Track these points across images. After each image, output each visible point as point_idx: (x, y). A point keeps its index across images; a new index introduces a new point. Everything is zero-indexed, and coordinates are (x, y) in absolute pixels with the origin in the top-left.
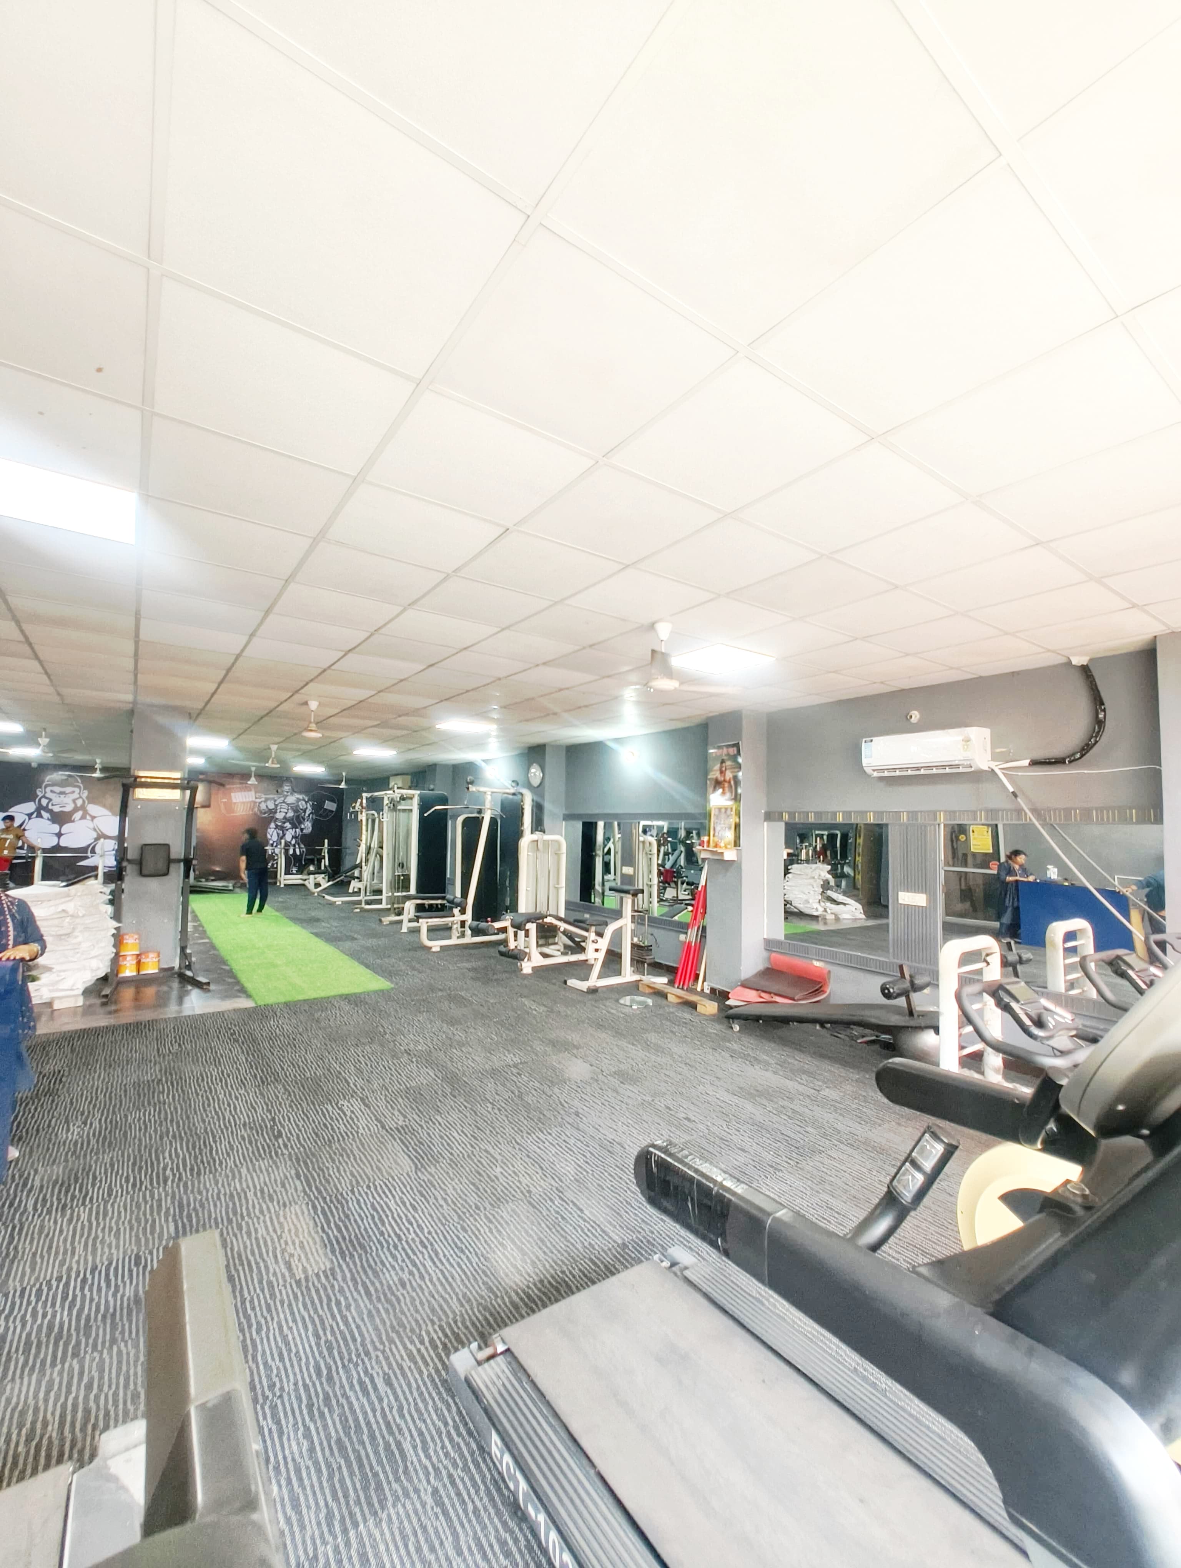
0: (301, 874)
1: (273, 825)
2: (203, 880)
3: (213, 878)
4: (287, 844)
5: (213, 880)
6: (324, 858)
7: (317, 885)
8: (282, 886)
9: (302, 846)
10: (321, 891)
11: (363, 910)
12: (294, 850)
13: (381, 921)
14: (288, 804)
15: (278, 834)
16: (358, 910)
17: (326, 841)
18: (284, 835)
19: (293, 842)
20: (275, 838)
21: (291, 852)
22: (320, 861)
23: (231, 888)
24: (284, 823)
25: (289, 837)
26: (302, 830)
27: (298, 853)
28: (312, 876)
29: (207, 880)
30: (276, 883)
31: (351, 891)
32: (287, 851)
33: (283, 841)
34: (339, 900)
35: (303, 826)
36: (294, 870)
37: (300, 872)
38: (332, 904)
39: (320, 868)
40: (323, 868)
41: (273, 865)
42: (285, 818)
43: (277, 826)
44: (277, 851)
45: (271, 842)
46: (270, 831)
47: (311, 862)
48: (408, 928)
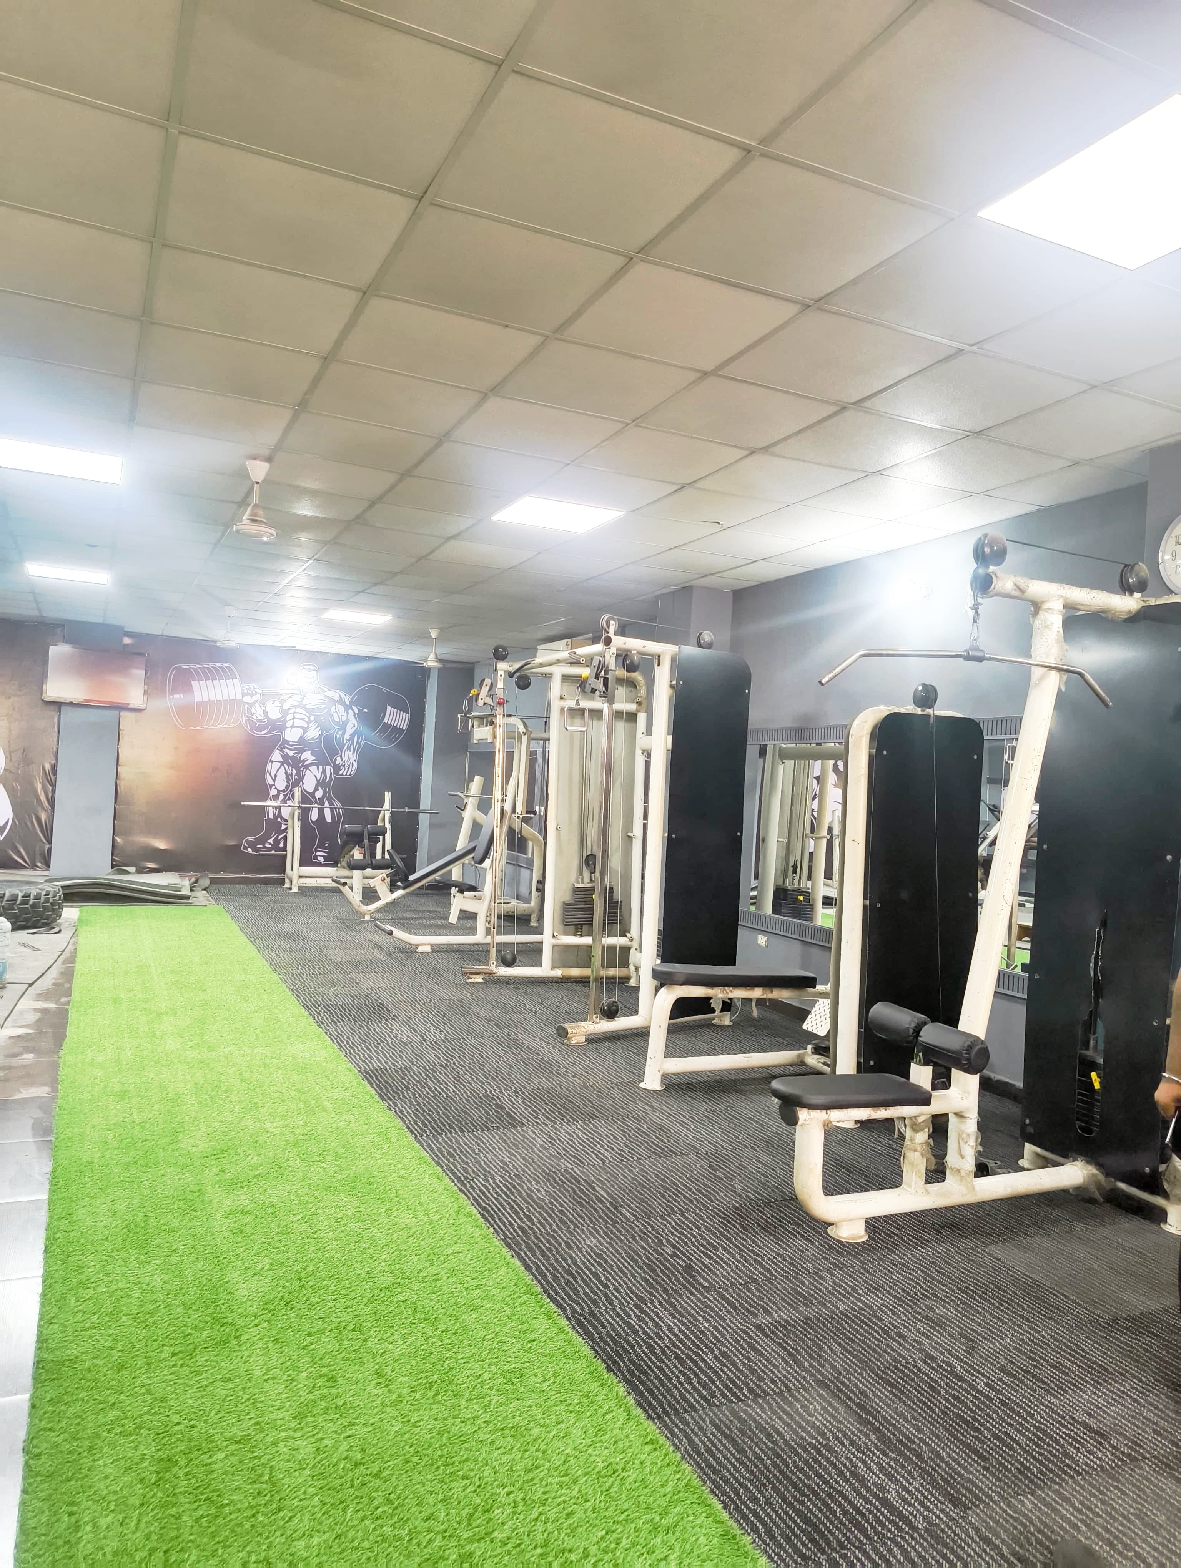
0: (335, 864)
1: (277, 756)
2: (132, 869)
3: (151, 865)
4: (307, 798)
5: (153, 871)
6: (383, 833)
7: (370, 895)
8: (295, 889)
9: (338, 804)
10: (379, 910)
11: (492, 981)
12: (321, 812)
13: (563, 1033)
14: (306, 710)
15: (288, 776)
16: (479, 979)
17: (387, 796)
18: (301, 778)
19: (319, 794)
20: (281, 784)
21: (314, 816)
22: (374, 840)
23: (185, 892)
24: (301, 751)
25: (309, 783)
26: (337, 768)
27: (329, 819)
28: (357, 874)
29: (140, 871)
30: (282, 882)
31: (453, 918)
32: (305, 814)
33: (297, 792)
34: (424, 942)
35: (339, 761)
36: (321, 855)
37: (332, 861)
38: (409, 951)
39: (373, 855)
40: (379, 856)
41: (277, 841)
42: (302, 740)
43: (286, 757)
44: (286, 812)
45: (274, 792)
46: (272, 768)
47: (355, 839)
48: (665, 1077)
